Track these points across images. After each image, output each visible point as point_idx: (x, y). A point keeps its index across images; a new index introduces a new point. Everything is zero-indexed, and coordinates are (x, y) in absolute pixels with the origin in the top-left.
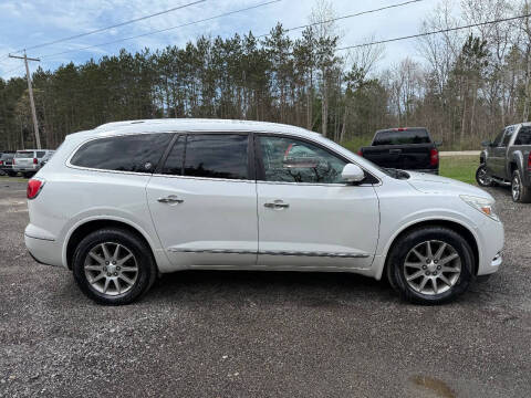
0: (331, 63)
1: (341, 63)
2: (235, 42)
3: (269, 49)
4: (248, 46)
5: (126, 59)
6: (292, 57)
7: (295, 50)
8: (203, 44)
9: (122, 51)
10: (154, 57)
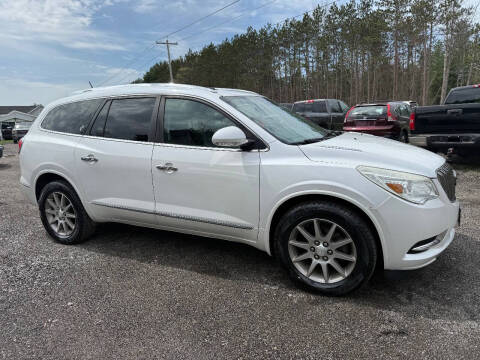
0: (456, 16)
1: (469, 14)
2: (350, 6)
3: (384, 8)
4: (363, 9)
5: (252, 35)
6: (410, 14)
7: (413, 7)
8: (318, 12)
9: (249, 29)
10: (275, 31)
